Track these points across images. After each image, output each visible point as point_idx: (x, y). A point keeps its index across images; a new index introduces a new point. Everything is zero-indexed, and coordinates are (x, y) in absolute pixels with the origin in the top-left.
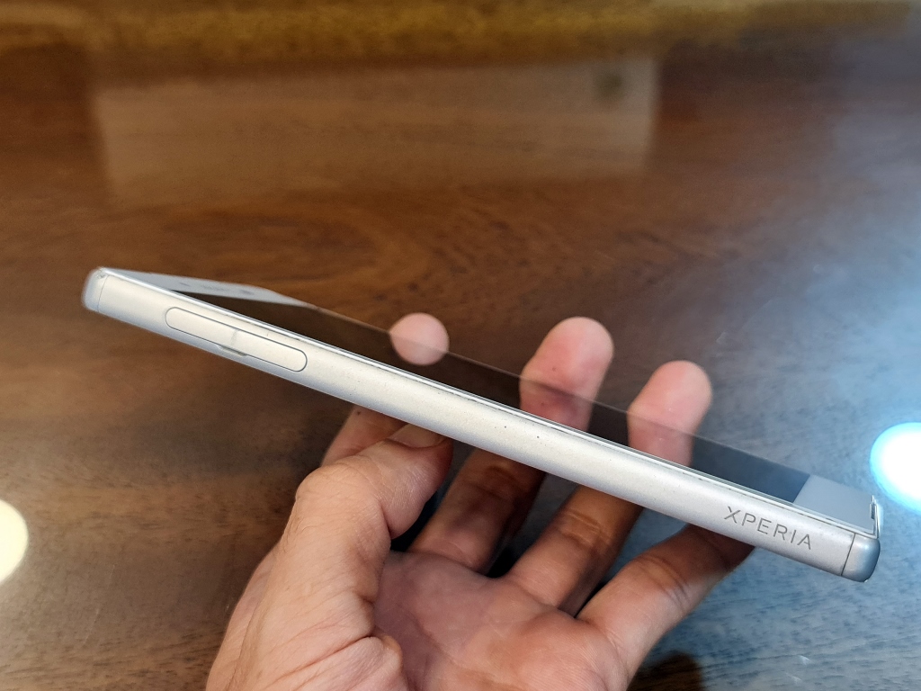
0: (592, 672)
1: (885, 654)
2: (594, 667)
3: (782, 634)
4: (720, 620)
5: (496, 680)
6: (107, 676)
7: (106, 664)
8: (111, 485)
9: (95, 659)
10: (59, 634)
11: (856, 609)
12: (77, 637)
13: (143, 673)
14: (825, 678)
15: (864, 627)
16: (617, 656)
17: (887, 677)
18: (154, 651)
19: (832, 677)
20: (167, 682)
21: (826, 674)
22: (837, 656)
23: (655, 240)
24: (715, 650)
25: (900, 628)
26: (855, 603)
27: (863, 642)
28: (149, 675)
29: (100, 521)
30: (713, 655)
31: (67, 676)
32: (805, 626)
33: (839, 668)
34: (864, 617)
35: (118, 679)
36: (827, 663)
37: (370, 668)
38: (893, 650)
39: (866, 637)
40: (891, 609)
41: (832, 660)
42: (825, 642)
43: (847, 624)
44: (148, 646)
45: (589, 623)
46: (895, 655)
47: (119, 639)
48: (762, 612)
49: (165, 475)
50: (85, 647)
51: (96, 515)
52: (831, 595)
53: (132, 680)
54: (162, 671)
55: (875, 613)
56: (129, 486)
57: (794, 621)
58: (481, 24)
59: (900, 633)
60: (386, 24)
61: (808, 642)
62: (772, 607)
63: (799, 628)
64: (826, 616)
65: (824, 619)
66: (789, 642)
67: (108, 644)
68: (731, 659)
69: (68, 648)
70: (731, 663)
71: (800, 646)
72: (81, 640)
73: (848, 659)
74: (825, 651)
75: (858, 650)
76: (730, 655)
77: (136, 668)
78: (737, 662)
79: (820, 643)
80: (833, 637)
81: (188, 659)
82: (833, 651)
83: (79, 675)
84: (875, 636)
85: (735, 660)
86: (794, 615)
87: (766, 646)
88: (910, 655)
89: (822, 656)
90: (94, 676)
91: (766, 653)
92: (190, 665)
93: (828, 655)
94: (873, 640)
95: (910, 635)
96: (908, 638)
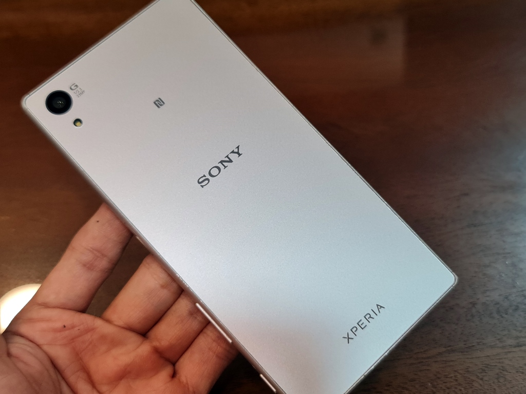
25: (465, 341)
34: (444, 336)
59: (465, 344)
80: (426, 348)
94: (449, 348)
95: (471, 345)
96: (470, 347)
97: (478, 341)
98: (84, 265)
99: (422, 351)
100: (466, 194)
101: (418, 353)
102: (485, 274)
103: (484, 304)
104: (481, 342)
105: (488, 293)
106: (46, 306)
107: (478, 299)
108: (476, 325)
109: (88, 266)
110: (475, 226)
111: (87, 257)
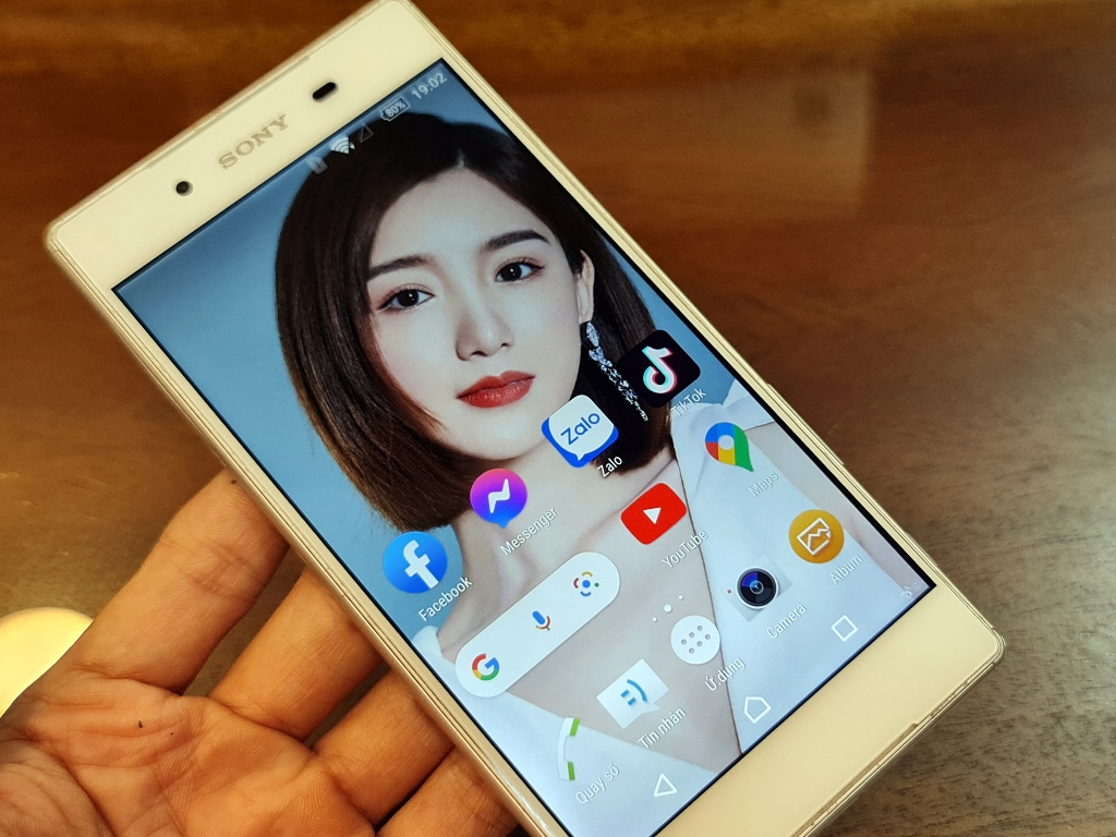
15: (992, 801)
25: (1038, 802)
26: (983, 770)
32: (916, 799)
34: (992, 788)
38: (1027, 830)
39: (994, 814)
40: (1027, 778)
43: (970, 797)
52: (952, 758)
55: (1007, 784)
59: (1038, 810)
63: (907, 802)
79: (932, 821)
80: (951, 814)
94: (1003, 817)
95: (1051, 812)
96: (1048, 816)
97: (1070, 802)
98: (197, 582)
99: (942, 820)
100: (1043, 469)
101: (935, 825)
102: (1084, 652)
103: (1082, 718)
104: (1073, 805)
105: (1091, 695)
106: (103, 671)
107: (1068, 707)
108: (1064, 767)
109: (205, 584)
110: (1062, 541)
111: (204, 563)
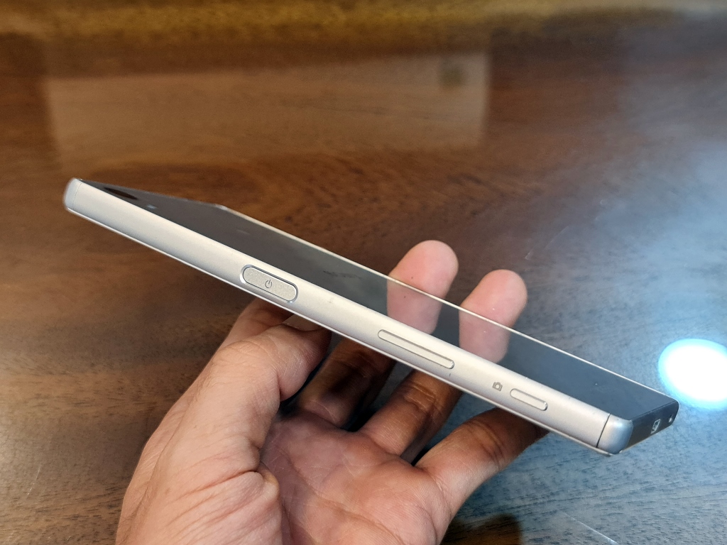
0: (421, 508)
1: (654, 496)
2: (424, 505)
3: (575, 481)
4: (527, 471)
5: (347, 509)
6: (47, 520)
7: (47, 511)
8: (51, 373)
9: (37, 507)
10: (9, 488)
11: (633, 462)
12: (23, 490)
13: (76, 517)
14: (609, 515)
15: (639, 475)
16: (443, 498)
17: (657, 514)
18: (84, 500)
19: (614, 514)
20: (95, 524)
21: (610, 511)
22: (618, 497)
23: (478, 181)
24: (524, 494)
25: (667, 476)
26: (632, 457)
27: (638, 487)
28: (79, 519)
29: (41, 401)
30: (522, 498)
31: (16, 520)
32: (593, 475)
33: (619, 507)
34: (639, 468)
35: (55, 522)
36: (610, 503)
37: (254, 495)
38: (662, 492)
39: (641, 483)
40: (659, 461)
41: (615, 501)
42: (610, 487)
43: (625, 473)
44: (79, 496)
45: (423, 471)
46: (664, 497)
47: (56, 491)
48: (560, 465)
49: (93, 365)
50: (29, 498)
51: (38, 396)
53: (68, 523)
54: (91, 516)
55: (647, 465)
56: (64, 373)
57: (584, 472)
58: (342, 17)
59: (667, 480)
60: (267, 18)
61: (595, 487)
62: (567, 461)
63: (588, 477)
64: (610, 467)
65: (608, 469)
66: (581, 488)
67: (47, 495)
68: (536, 501)
69: (16, 499)
70: (535, 504)
71: (590, 491)
72: (26, 493)
73: (626, 500)
74: (608, 494)
75: (634, 493)
76: (535, 498)
77: (70, 513)
78: (541, 503)
79: (605, 488)
81: (111, 506)
82: (614, 494)
83: (25, 519)
84: (647, 482)
85: (538, 502)
86: (584, 467)
87: (563, 491)
88: (675, 497)
89: (606, 498)
90: (37, 520)
91: (563, 496)
92: (112, 511)
93: (611, 498)
95: (675, 481)
96: (674, 484)
97: (686, 476)
108: (681, 454)
